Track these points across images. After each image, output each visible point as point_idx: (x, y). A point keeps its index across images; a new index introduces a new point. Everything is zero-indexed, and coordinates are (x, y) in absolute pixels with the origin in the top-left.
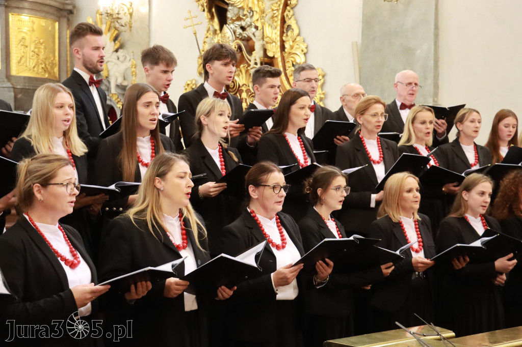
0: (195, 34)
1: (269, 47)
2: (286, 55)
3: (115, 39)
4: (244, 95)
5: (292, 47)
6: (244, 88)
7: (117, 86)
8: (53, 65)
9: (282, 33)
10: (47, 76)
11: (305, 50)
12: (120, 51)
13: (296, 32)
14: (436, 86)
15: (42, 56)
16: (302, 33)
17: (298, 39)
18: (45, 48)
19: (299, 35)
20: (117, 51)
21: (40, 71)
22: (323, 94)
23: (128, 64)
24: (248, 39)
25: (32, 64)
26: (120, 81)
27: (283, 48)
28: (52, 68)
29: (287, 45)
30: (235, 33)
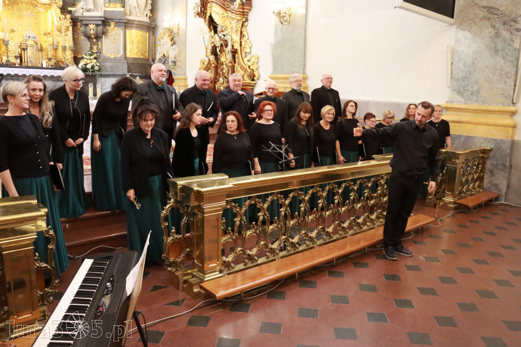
0: (203, 38)
1: (234, 44)
2: (242, 48)
3: (172, 40)
4: (224, 66)
5: (245, 45)
6: (224, 63)
7: (172, 61)
8: (146, 52)
9: (241, 38)
10: (142, 57)
11: (250, 46)
12: (174, 45)
13: (247, 38)
14: (305, 65)
15: (140, 48)
16: (250, 39)
17: (248, 41)
18: (142, 44)
19: (248, 39)
20: (172, 45)
21: (140, 54)
22: (258, 67)
23: (177, 51)
24: (226, 41)
25: (135, 51)
26: (173, 59)
27: (241, 45)
28: (145, 53)
29: (243, 44)
30: (220, 38)
